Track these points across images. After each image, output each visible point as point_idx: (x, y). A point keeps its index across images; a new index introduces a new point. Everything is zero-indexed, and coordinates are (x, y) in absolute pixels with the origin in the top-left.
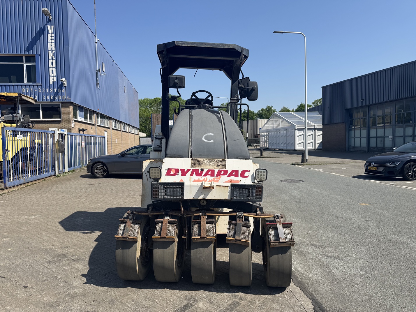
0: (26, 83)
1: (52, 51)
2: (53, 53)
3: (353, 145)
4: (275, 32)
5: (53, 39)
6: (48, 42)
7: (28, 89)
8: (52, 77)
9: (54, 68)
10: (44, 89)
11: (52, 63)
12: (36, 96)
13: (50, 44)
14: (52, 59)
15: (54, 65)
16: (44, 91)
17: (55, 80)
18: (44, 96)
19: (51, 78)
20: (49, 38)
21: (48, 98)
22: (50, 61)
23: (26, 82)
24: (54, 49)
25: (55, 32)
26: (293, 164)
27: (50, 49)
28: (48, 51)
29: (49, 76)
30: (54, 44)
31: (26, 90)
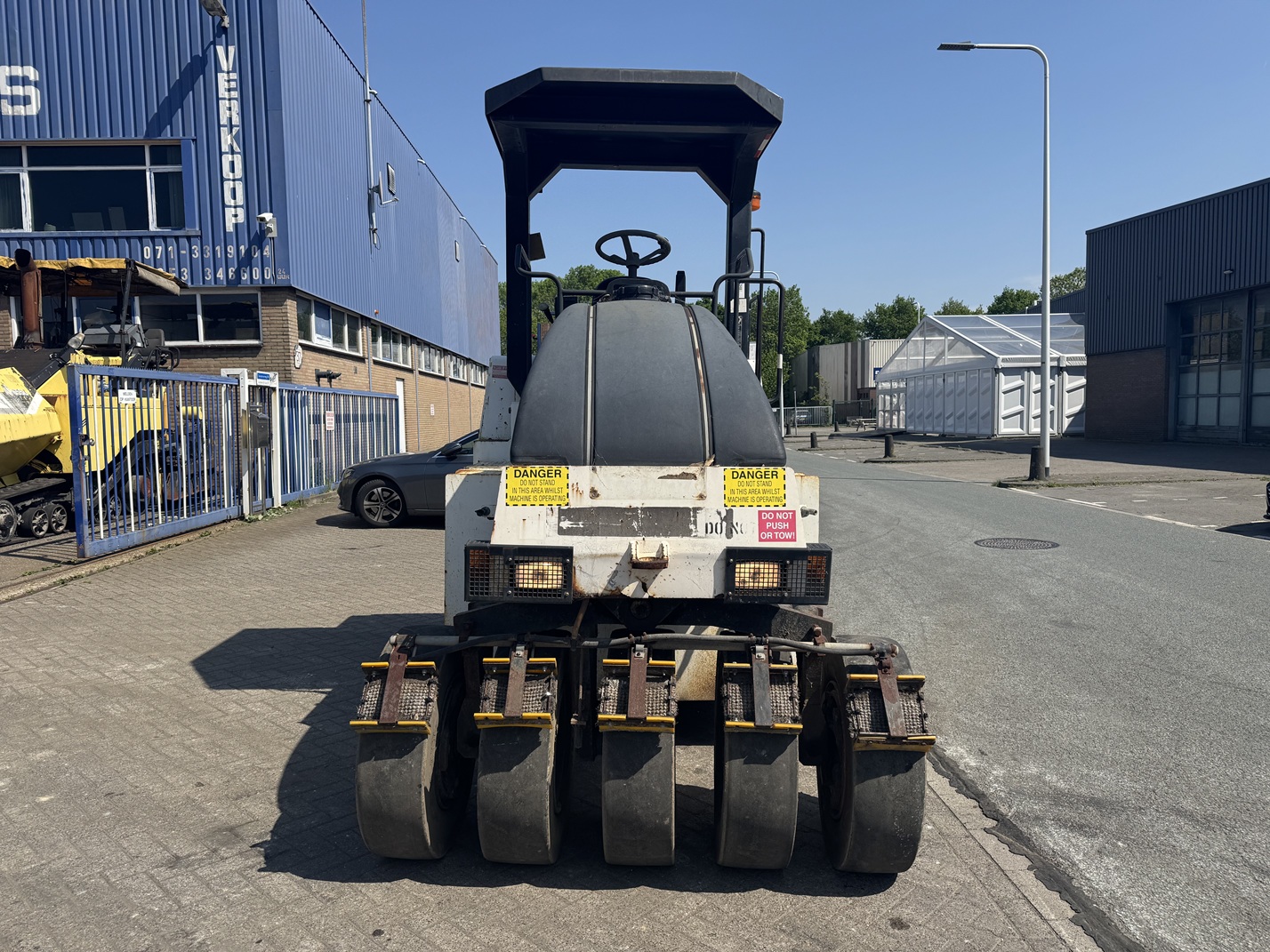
0: (155, 230)
1: (231, 127)
2: (234, 133)
3: (1190, 421)
4: (943, 47)
5: (235, 89)
6: (218, 99)
7: (160, 248)
8: (233, 209)
9: (238, 180)
10: (208, 249)
11: (232, 163)
12: (186, 271)
13: (224, 105)
14: (233, 152)
15: (239, 173)
16: (208, 255)
17: (241, 218)
18: (209, 271)
19: (229, 212)
20: (223, 85)
21: (221, 277)
22: (227, 159)
23: (153, 226)
24: (236, 120)
25: (239, 66)
26: (1000, 485)
27: (224, 121)
28: (219, 126)
29: (224, 206)
30: (235, 105)
31: (155, 252)
